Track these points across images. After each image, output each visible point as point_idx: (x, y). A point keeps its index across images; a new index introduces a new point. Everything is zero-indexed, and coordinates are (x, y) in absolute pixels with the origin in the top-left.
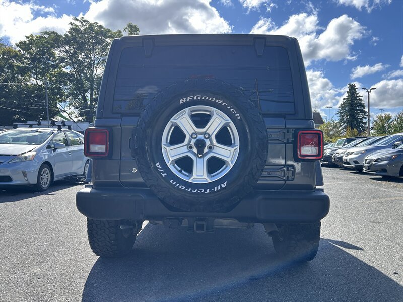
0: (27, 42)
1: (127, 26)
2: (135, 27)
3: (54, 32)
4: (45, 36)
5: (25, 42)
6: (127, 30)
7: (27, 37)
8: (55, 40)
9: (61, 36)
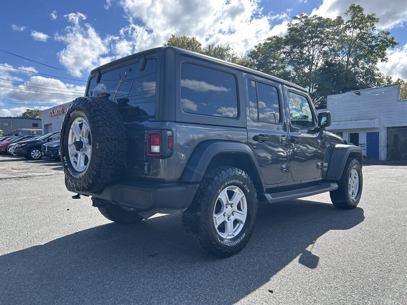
0: (257, 50)
1: (348, 10)
2: (358, 7)
3: (275, 37)
4: (268, 42)
5: (254, 51)
6: (349, 13)
7: (256, 47)
8: (277, 43)
9: (281, 39)
